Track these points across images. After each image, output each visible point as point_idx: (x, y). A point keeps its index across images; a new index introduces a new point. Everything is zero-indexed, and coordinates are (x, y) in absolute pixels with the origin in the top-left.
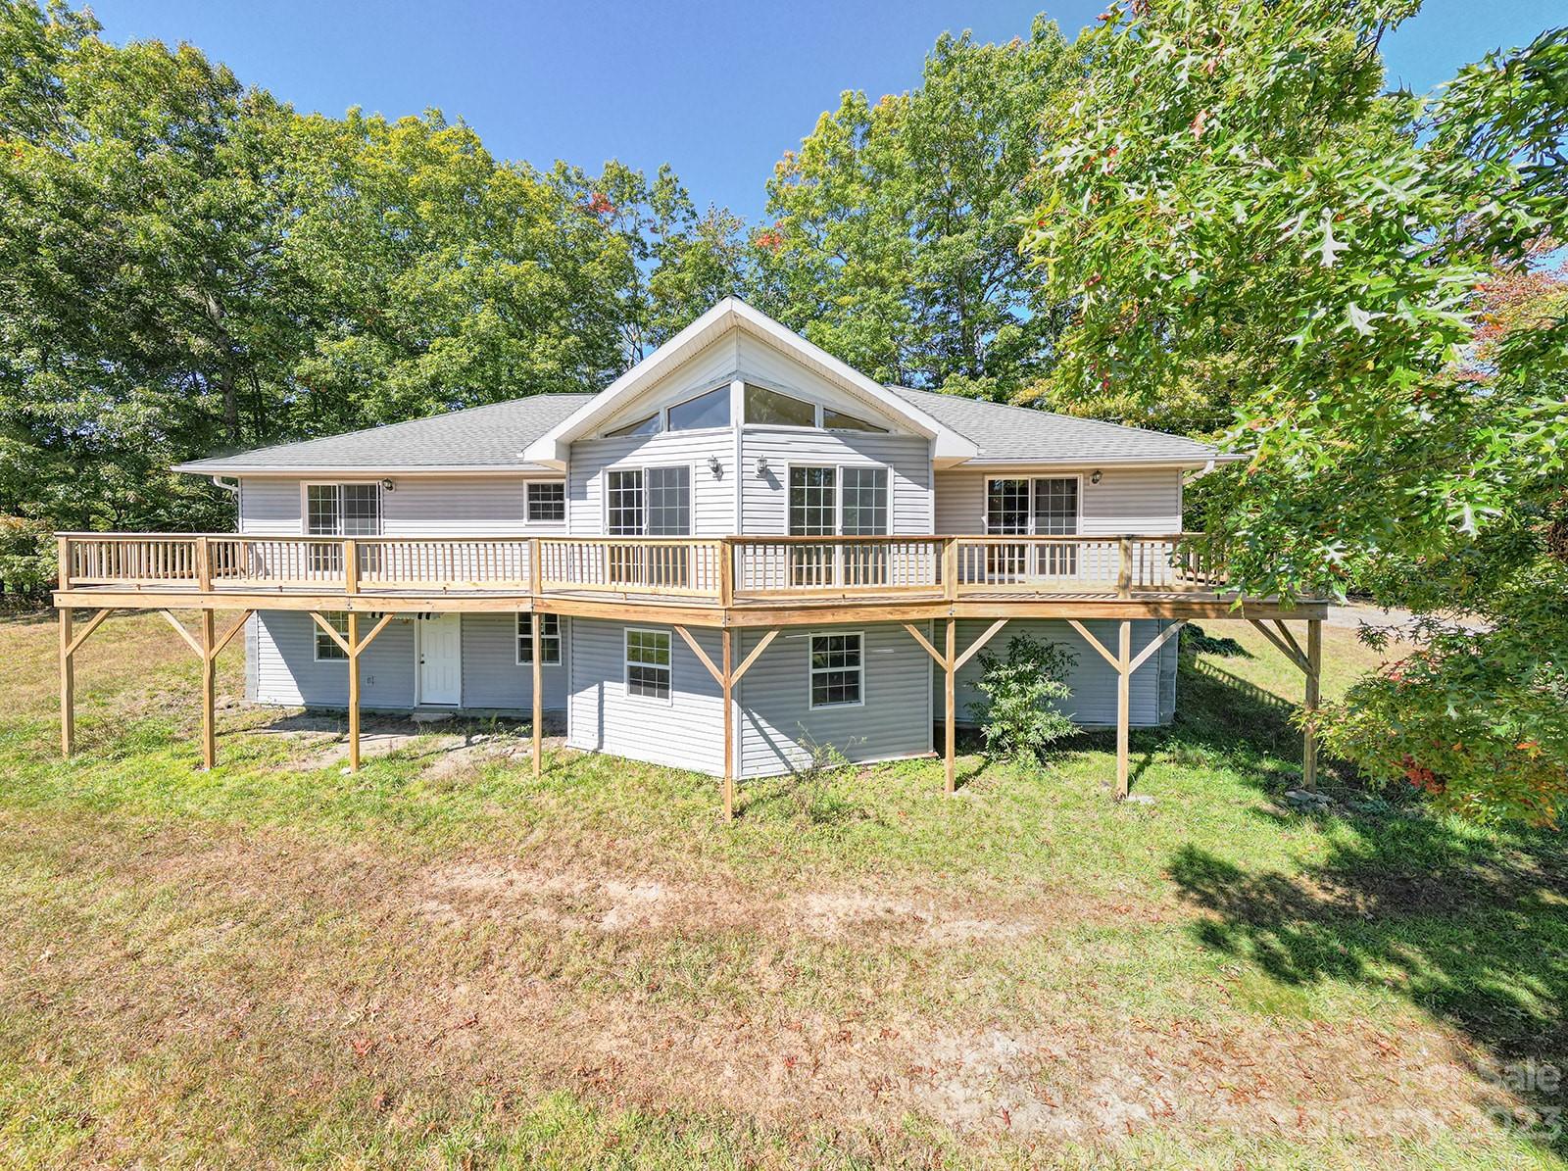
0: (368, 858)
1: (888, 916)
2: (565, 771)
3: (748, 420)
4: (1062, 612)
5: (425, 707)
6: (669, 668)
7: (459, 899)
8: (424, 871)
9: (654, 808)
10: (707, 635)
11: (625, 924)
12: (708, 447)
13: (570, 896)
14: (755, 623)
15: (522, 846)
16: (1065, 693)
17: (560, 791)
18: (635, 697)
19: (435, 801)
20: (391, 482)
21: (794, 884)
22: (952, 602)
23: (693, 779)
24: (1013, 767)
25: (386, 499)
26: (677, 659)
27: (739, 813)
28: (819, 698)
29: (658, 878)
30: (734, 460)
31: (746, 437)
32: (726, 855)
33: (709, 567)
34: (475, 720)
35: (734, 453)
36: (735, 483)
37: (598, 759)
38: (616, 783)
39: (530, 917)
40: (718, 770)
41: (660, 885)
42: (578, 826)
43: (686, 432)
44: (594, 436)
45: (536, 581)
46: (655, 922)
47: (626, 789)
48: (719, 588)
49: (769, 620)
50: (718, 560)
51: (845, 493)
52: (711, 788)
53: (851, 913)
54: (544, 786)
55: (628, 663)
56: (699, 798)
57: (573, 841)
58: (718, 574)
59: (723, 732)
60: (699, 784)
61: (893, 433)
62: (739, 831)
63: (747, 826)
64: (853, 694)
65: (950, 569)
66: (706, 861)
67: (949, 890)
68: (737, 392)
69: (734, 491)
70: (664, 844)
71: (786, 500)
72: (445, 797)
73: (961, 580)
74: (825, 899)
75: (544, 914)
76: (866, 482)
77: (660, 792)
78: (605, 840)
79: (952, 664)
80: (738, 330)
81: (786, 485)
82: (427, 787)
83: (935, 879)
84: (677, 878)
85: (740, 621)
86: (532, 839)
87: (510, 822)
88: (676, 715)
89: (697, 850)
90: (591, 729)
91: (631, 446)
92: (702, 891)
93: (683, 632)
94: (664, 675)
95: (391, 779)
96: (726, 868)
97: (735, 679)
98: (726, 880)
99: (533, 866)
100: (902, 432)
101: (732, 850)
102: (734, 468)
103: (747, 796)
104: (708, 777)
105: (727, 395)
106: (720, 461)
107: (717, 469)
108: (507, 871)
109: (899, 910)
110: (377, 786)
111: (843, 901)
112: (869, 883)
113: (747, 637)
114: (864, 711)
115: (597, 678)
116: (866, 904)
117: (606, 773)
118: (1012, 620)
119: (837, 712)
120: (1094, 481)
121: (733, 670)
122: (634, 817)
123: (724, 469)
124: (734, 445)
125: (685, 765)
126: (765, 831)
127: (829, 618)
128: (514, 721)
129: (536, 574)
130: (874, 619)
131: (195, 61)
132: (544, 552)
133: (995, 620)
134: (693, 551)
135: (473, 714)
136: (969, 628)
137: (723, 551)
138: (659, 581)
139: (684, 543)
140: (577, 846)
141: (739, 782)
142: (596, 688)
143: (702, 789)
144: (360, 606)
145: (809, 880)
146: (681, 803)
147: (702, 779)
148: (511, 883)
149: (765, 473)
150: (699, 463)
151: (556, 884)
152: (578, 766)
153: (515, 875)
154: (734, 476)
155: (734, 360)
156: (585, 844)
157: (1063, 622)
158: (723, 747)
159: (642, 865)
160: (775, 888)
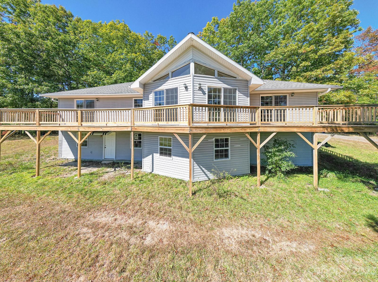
0: (70, 209)
1: (253, 238)
2: (140, 179)
3: (195, 73)
4: (295, 130)
5: (106, 160)
6: (171, 148)
7: (95, 227)
8: (87, 214)
9: (166, 191)
10: (184, 136)
11: (154, 243)
12: (183, 81)
13: (135, 227)
14: (199, 132)
15: (123, 205)
16: (293, 155)
17: (138, 185)
18: (161, 157)
19: (99, 188)
20: (98, 99)
21: (216, 223)
22: (259, 127)
23: (179, 181)
24: (276, 178)
25: (97, 104)
26: (174, 145)
27: (194, 194)
28: (217, 157)
29: (167, 220)
30: (191, 84)
31: (195, 78)
32: (190, 210)
33: (185, 115)
34: (118, 163)
35: (191, 82)
36: (192, 92)
37: (150, 175)
38: (155, 183)
39: (119, 236)
40: (186, 178)
41: (168, 222)
42: (142, 197)
43: (177, 77)
44: (150, 82)
45: (133, 122)
46: (165, 242)
47: (158, 185)
48: (188, 122)
49: (204, 131)
50: (187, 113)
51: (224, 95)
52: (184, 184)
53: (239, 237)
54: (133, 183)
55: (159, 147)
56: (180, 188)
57: (139, 204)
58: (187, 117)
59: (189, 167)
60: (181, 183)
61: (238, 78)
62: (194, 200)
63: (197, 198)
64: (226, 156)
65: (258, 117)
66: (184, 212)
67: (273, 227)
68: (192, 65)
69: (191, 94)
70: (169, 205)
71: (207, 97)
72: (102, 186)
73: (262, 121)
74: (228, 230)
75: (124, 235)
76: (230, 92)
77: (168, 186)
78: (150, 203)
79: (259, 146)
80: (192, 47)
81: (207, 93)
82: (98, 183)
83: (266, 221)
84: (173, 220)
85: (195, 131)
86: (126, 202)
87: (120, 196)
88: (174, 162)
89: (181, 208)
90: (149, 166)
91: (162, 83)
92: (183, 226)
93: (176, 136)
94: (170, 150)
95: (88, 180)
96: (191, 215)
97: (193, 150)
98: (192, 222)
99: (125, 213)
100: (240, 78)
101: (193, 208)
102: (191, 87)
103: (196, 188)
104: (183, 181)
105: (189, 67)
106: (187, 85)
107: (186, 87)
108: (115, 214)
109: (258, 236)
110: (83, 183)
111: (235, 230)
112: (243, 222)
113: (196, 136)
114: (230, 161)
115: (151, 153)
116: (244, 232)
117: (152, 179)
118: (278, 132)
119: (222, 161)
120: (292, 96)
121: (192, 147)
122: (160, 194)
123: (188, 87)
124: (191, 80)
125: (176, 177)
126: (203, 200)
127: (222, 131)
128: (127, 164)
129: (133, 120)
130: (236, 131)
131: (62, 9)
132: (135, 113)
133: (273, 132)
134: (179, 109)
135: (118, 161)
136: (264, 135)
137: (189, 109)
138: (169, 121)
139: (176, 107)
140: (140, 205)
141: (193, 183)
142: (151, 156)
143: (182, 185)
144: (81, 129)
145: (221, 221)
146: (175, 190)
147: (182, 181)
148: (116, 220)
149: (200, 89)
150: (181, 86)
151: (131, 221)
152: (144, 177)
153: (118, 216)
154: (191, 89)
155: (191, 55)
156: (143, 205)
157: (295, 133)
158: (189, 172)
159: (162, 213)
160: (210, 225)
